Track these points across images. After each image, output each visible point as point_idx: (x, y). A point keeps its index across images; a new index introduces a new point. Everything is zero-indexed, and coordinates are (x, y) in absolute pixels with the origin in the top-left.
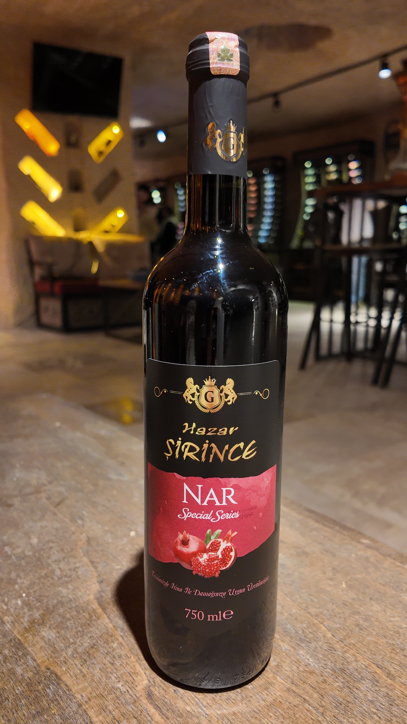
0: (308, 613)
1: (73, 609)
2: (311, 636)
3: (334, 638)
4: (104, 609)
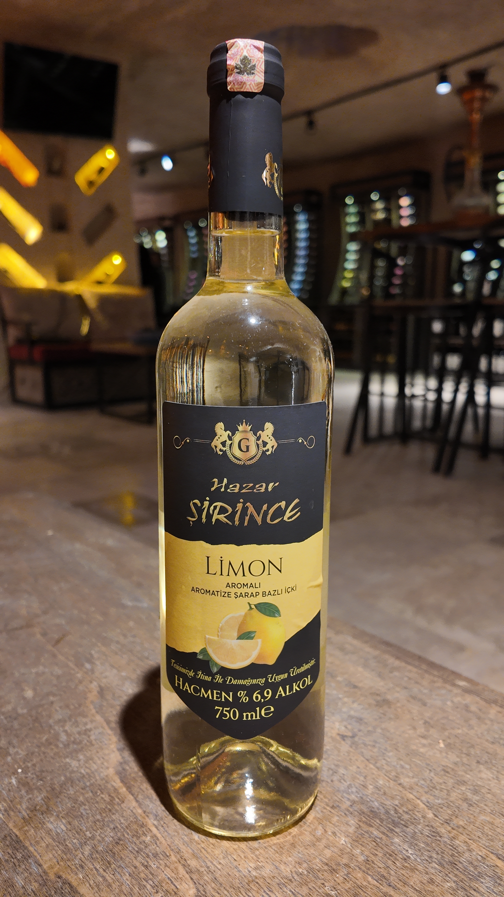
0: (400, 784)
1: (88, 789)
2: (406, 817)
3: (436, 818)
4: (129, 788)
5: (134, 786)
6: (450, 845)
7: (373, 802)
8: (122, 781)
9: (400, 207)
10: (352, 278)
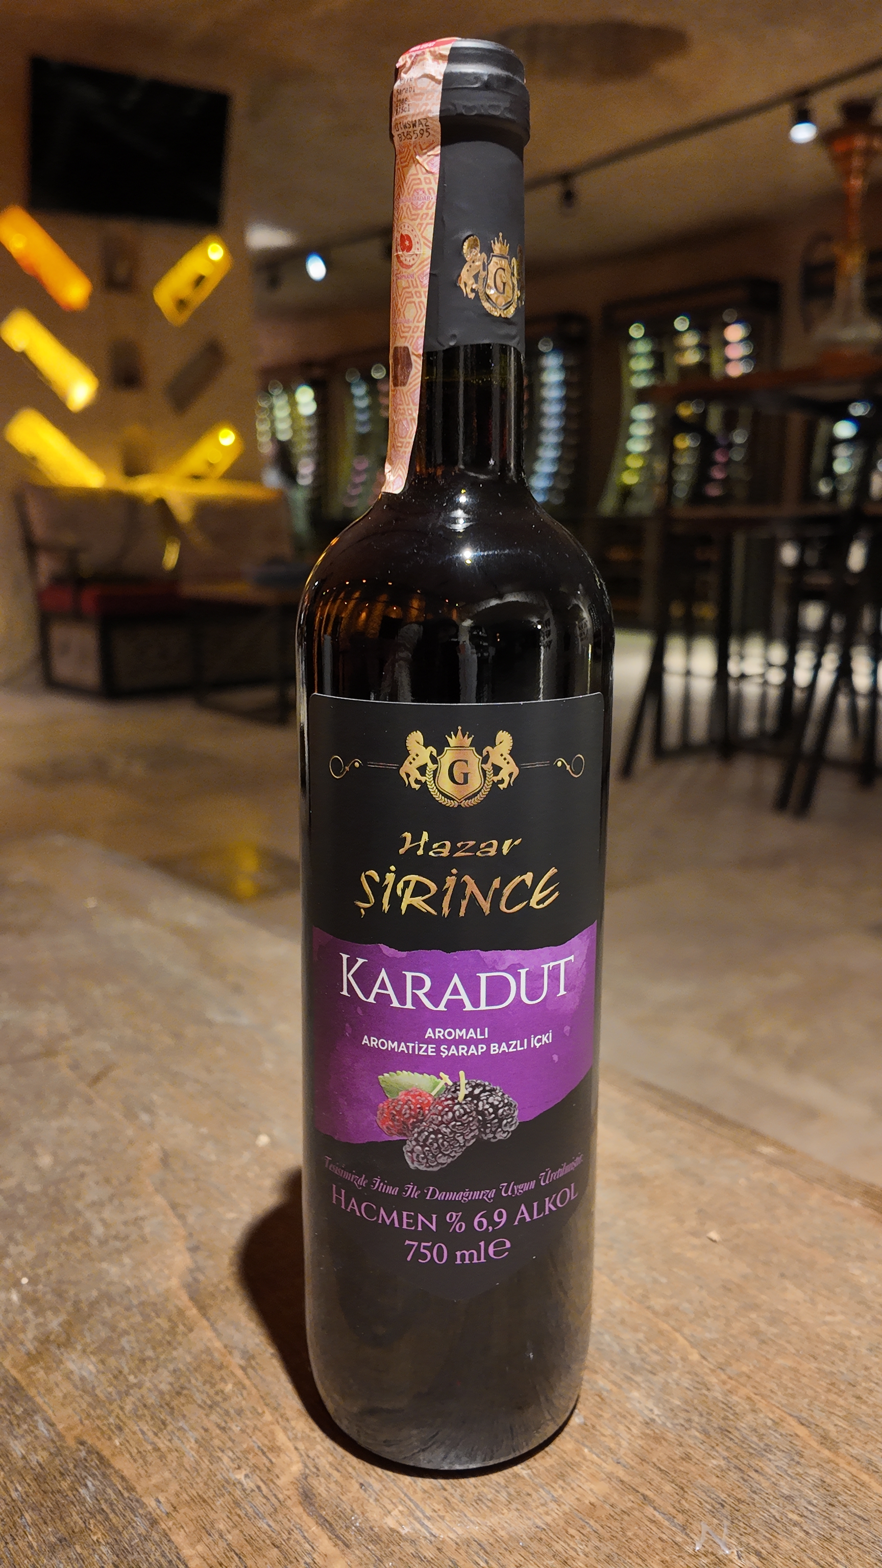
0: (648, 1308)
1: (135, 1310)
2: (655, 1358)
3: (705, 1362)
4: (203, 1309)
5: (211, 1306)
6: (723, 1403)
7: (601, 1334)
8: (192, 1298)
9: (726, 343)
10: (641, 468)
